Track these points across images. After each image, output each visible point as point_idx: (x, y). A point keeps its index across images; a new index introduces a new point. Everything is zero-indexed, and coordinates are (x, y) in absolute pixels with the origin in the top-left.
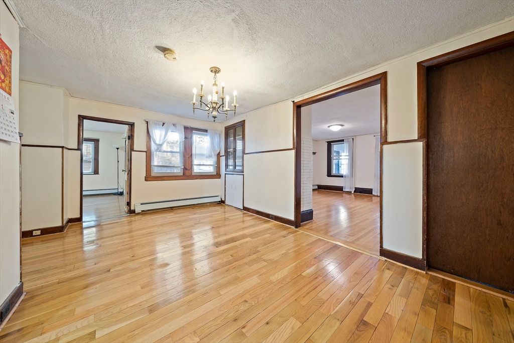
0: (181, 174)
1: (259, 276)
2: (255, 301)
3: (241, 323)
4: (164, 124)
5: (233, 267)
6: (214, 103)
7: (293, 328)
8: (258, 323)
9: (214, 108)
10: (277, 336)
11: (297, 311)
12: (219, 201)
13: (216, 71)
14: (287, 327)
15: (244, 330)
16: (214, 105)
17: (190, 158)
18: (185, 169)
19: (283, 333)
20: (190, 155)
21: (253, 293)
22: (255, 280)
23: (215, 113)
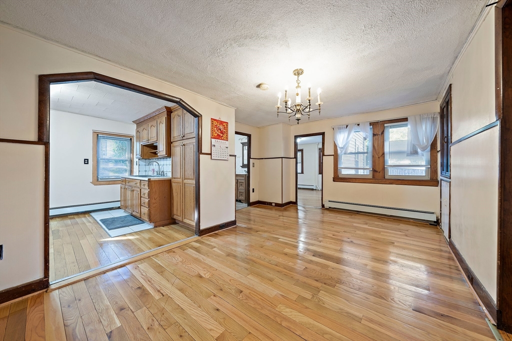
0: (371, 177)
1: (281, 295)
2: (243, 297)
3: (219, 294)
4: (347, 126)
5: (286, 274)
6: (298, 105)
7: (211, 330)
8: (218, 303)
9: (298, 110)
10: (204, 318)
11: (233, 334)
12: (435, 222)
13: (298, 73)
14: (213, 325)
15: (212, 297)
16: (298, 108)
17: (381, 159)
18: (374, 171)
19: (207, 322)
20: (381, 154)
21: (252, 295)
22: (272, 292)
23: (298, 116)
